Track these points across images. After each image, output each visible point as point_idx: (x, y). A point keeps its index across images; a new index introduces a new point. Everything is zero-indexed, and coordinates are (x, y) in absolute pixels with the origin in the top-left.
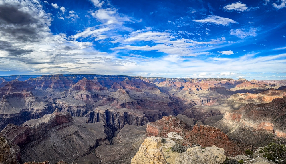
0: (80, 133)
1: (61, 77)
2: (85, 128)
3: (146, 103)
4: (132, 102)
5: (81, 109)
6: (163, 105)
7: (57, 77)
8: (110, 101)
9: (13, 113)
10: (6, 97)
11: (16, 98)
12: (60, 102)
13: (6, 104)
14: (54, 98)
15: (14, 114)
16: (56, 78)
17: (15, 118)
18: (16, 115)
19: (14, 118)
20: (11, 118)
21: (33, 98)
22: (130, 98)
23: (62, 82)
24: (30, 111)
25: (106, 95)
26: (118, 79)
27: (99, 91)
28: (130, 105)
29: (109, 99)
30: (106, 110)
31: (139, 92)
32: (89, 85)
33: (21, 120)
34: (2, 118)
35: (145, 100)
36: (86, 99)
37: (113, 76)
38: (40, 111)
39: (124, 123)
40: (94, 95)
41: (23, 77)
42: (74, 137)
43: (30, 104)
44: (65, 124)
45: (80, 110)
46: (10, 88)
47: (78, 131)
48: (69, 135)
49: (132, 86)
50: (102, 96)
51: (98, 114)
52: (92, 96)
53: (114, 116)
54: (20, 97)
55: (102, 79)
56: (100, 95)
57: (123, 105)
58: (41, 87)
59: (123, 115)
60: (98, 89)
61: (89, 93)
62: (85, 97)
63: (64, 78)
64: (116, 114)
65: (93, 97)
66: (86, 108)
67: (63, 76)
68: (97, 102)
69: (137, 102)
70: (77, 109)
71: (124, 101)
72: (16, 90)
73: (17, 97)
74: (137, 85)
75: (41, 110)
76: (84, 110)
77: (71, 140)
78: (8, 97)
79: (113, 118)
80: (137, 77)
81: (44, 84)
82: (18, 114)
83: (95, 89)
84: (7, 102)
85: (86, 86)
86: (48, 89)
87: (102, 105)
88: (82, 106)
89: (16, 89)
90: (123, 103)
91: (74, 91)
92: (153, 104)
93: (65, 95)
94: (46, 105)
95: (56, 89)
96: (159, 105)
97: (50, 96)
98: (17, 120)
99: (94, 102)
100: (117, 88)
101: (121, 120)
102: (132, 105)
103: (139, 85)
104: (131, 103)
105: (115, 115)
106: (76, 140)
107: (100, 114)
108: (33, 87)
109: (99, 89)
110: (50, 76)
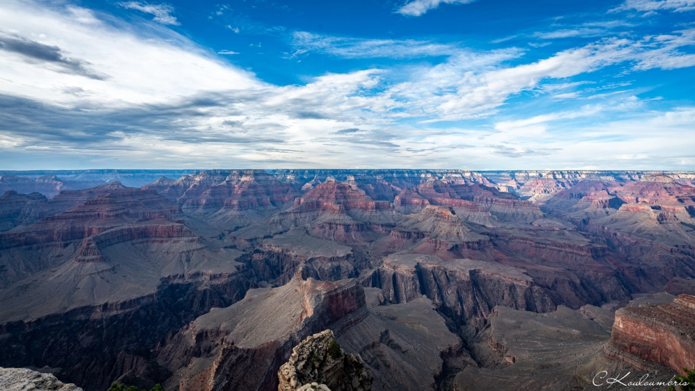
0: (392, 336)
1: (260, 177)
2: (393, 319)
3: (511, 244)
4: (477, 243)
5: (342, 264)
6: (570, 253)
7: (246, 175)
8: (411, 240)
9: (134, 296)
10: (97, 244)
11: (130, 242)
12: (274, 248)
13: (96, 269)
14: (252, 236)
15: (138, 299)
16: (243, 179)
17: (142, 313)
18: (144, 302)
19: (138, 312)
20: (126, 315)
21: (192, 241)
22: (468, 230)
23: (264, 189)
24: (190, 281)
25: (392, 222)
26: (405, 178)
27: (374, 214)
28: (474, 249)
29: (409, 235)
30: (416, 264)
31: (477, 214)
32: (345, 197)
33: (164, 318)
34: (87, 321)
35: (505, 235)
36: (343, 236)
37: (391, 171)
38: (223, 280)
39: (473, 301)
40: (362, 225)
41: (127, 175)
42: (384, 348)
43: (184, 259)
44: (350, 315)
45: (338, 268)
46: (104, 210)
47: (387, 332)
48: (368, 347)
49: (452, 197)
50: (382, 225)
51: (394, 276)
52: (358, 226)
53: (440, 280)
54: (145, 240)
55: (367, 182)
56: (378, 225)
57: (456, 250)
58: (198, 205)
59: (469, 279)
60: (369, 207)
61: (347, 220)
62: (341, 230)
63: (267, 179)
64: (447, 276)
65: (362, 230)
66: (355, 261)
67: (263, 172)
68: (373, 243)
69: (491, 240)
70: (332, 265)
71: (454, 240)
72: (125, 217)
73: (134, 241)
74: (463, 195)
75: (229, 276)
76: (351, 268)
77: (381, 363)
78: (103, 243)
79: (440, 288)
80: (456, 173)
81: (210, 197)
82: (151, 296)
83: (361, 208)
84: (103, 259)
85: (336, 199)
86: (222, 210)
87: (391, 250)
88: (342, 255)
89: (127, 214)
90: (454, 244)
91: (303, 215)
92: (536, 247)
93: (280, 228)
94: (236, 260)
95: (249, 211)
96: (560, 251)
97: (235, 230)
98: (149, 318)
99: (368, 244)
100: (411, 204)
101: (464, 294)
102: (479, 249)
103: (470, 194)
104: (476, 245)
105: (443, 278)
106: (394, 358)
107: (403, 276)
108: (176, 207)
109: (373, 208)
110: (225, 173)
